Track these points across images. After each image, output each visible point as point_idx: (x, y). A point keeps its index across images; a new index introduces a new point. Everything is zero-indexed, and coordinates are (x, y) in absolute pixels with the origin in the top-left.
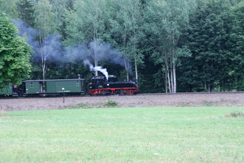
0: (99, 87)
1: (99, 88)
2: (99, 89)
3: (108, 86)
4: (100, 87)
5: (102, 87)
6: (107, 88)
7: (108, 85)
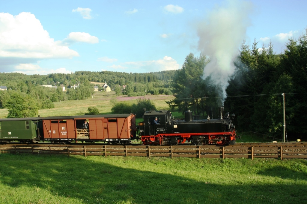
0: (158, 130)
1: (158, 132)
2: (157, 134)
3: (176, 130)
4: (160, 130)
5: (163, 130)
6: (173, 133)
7: (175, 126)
